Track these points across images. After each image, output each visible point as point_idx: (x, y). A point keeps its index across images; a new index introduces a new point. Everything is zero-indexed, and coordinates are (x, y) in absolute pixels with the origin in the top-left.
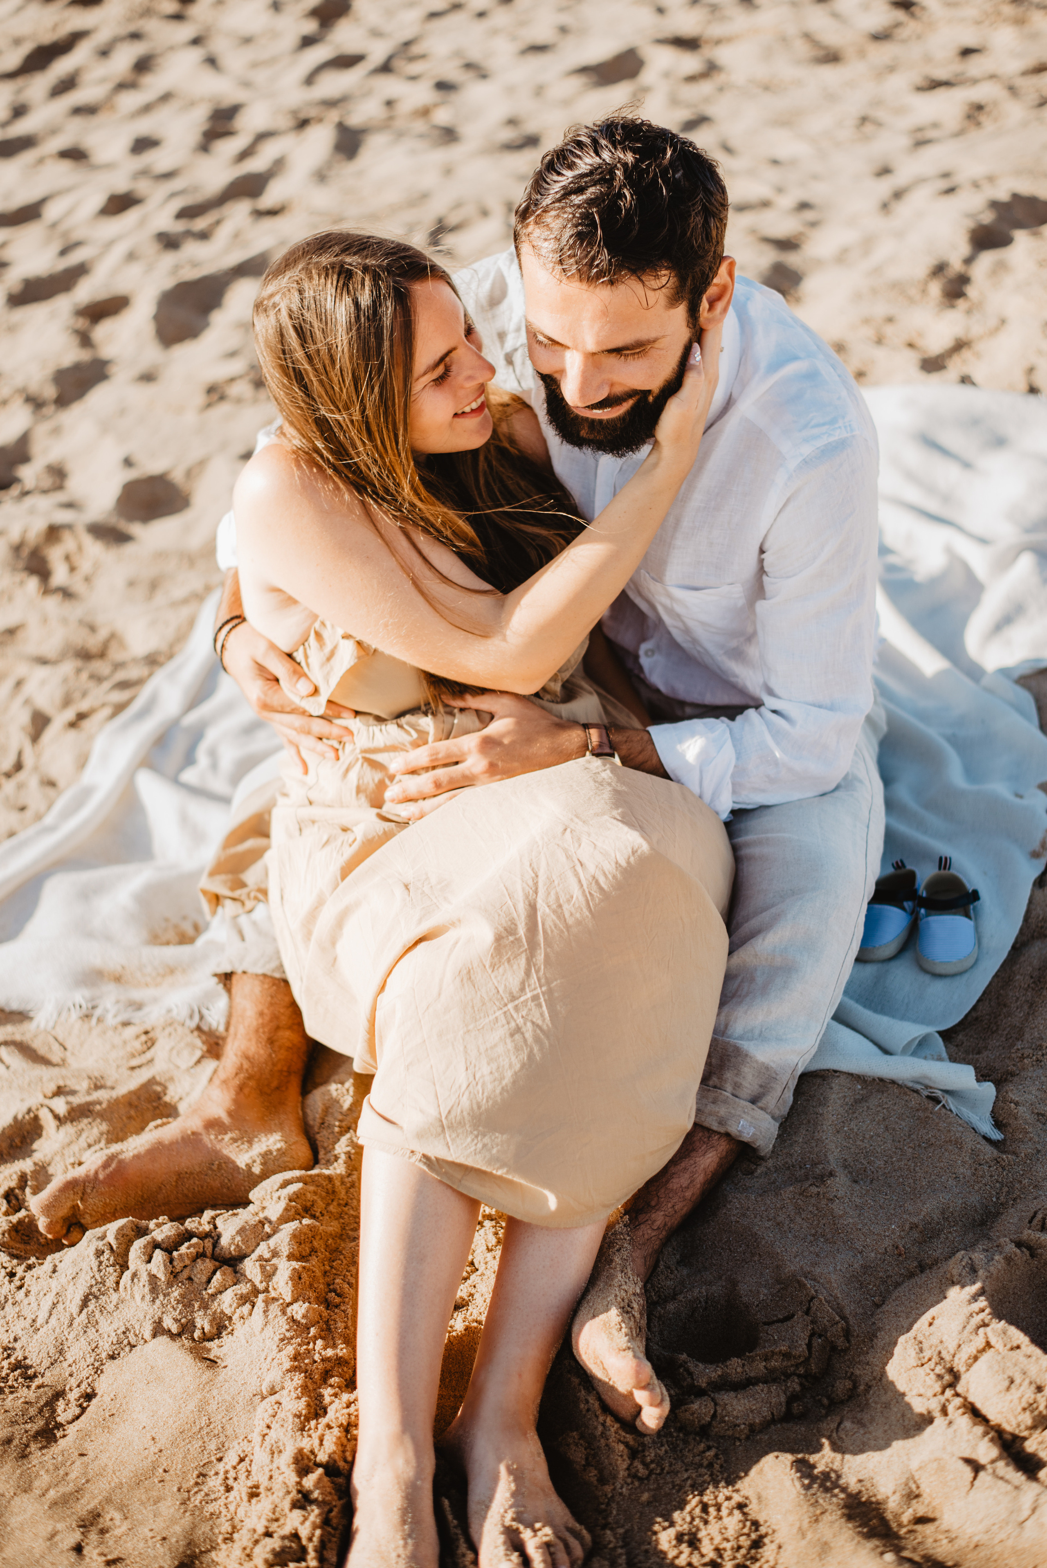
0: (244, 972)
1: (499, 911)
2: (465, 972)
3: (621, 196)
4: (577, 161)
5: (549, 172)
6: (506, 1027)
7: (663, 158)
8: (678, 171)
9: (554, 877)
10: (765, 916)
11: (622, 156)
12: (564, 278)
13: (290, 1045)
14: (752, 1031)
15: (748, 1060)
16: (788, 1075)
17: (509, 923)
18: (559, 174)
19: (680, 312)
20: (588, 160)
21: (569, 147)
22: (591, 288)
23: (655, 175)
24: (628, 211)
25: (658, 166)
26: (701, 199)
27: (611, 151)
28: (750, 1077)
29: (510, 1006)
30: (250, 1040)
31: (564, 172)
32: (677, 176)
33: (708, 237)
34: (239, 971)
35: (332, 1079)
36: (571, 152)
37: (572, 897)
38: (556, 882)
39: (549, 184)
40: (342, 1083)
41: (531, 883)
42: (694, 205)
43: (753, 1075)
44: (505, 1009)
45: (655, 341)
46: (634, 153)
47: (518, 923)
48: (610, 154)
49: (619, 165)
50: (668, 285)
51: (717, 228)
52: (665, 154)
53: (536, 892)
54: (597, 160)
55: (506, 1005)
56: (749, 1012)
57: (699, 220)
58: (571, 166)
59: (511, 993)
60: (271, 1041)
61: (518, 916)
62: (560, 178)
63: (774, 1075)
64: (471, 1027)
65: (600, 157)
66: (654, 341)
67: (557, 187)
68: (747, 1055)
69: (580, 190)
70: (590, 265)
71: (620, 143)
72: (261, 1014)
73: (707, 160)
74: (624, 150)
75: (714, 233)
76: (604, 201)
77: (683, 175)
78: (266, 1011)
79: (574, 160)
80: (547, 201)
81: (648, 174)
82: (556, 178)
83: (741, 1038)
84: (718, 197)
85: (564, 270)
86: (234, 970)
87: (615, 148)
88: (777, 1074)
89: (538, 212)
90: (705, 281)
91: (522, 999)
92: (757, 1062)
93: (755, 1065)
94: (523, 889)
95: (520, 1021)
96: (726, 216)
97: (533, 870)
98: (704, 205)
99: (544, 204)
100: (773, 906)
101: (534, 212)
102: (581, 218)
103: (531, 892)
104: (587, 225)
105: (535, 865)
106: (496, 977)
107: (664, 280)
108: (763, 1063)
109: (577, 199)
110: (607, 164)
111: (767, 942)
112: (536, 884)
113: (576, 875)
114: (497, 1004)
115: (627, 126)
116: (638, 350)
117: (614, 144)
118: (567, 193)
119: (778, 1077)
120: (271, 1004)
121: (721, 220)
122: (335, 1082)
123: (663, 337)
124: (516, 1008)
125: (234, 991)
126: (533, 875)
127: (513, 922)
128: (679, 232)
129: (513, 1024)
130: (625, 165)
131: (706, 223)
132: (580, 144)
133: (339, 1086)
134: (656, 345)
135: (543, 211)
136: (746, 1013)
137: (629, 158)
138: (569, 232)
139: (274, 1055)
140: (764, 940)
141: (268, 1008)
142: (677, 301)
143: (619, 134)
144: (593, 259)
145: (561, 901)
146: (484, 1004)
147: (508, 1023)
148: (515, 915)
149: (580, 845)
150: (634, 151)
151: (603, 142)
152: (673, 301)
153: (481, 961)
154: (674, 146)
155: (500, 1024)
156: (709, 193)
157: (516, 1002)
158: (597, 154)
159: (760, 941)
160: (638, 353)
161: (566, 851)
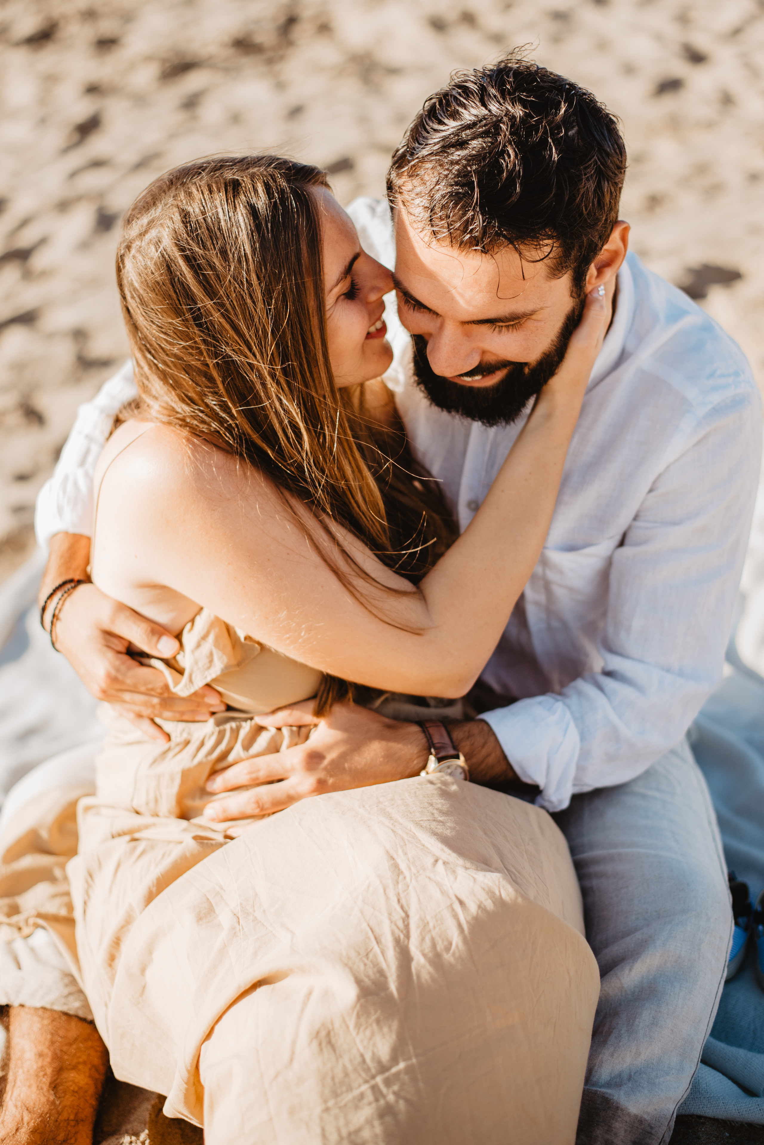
0: (22, 1006)
1: (365, 959)
2: (323, 1033)
3: (503, 152)
4: (461, 110)
5: (430, 119)
6: (374, 1105)
7: (556, 114)
8: (573, 128)
9: (428, 918)
10: (629, 942)
11: (510, 108)
12: (434, 242)
13: (76, 1089)
14: (620, 1075)
15: (620, 1113)
16: (664, 1128)
17: (378, 975)
18: (441, 123)
19: (565, 281)
20: (474, 111)
21: (454, 93)
22: (464, 253)
23: (545, 132)
24: (510, 173)
25: (550, 123)
26: (595, 161)
27: (499, 102)
28: (622, 1133)
29: (379, 1079)
30: (30, 1086)
31: (446, 121)
32: (570, 133)
33: (601, 204)
34: (15, 1003)
35: (124, 1128)
36: (456, 99)
37: (451, 944)
38: (431, 925)
39: (428, 133)
40: (137, 1135)
41: (401, 924)
42: (586, 168)
43: (626, 1131)
44: (373, 1082)
45: (533, 313)
46: (525, 107)
47: (388, 974)
48: (497, 105)
49: (505, 119)
50: (551, 256)
51: (611, 193)
52: (558, 108)
53: (408, 936)
54: (485, 112)
55: (373, 1077)
56: (616, 1055)
57: (591, 185)
58: (455, 115)
59: (380, 1062)
60: (54, 1086)
61: (388, 966)
62: (441, 127)
63: (648, 1129)
64: (331, 1103)
65: (486, 108)
66: (531, 315)
67: (436, 138)
68: (617, 1108)
69: (462, 144)
70: (465, 229)
71: (510, 94)
72: (41, 1055)
73: (607, 115)
74: (513, 102)
75: (607, 199)
76: (484, 159)
77: (578, 133)
78: (46, 1051)
79: (457, 108)
80: (425, 152)
81: (537, 132)
82: (436, 126)
83: (609, 1084)
84: (615, 159)
85: (434, 233)
86: (9, 1003)
87: (504, 99)
88: (651, 1128)
89: (413, 163)
90: (593, 249)
91: (394, 1070)
92: (629, 1114)
93: (627, 1118)
94: (393, 933)
95: (391, 1098)
96: (623, 180)
97: (402, 907)
98: (598, 168)
99: (420, 155)
100: (636, 930)
101: (409, 162)
102: (458, 176)
103: (402, 936)
104: (462, 186)
105: (403, 901)
106: (362, 1041)
107: (547, 249)
108: (636, 1116)
109: (458, 154)
110: (492, 115)
111: (634, 971)
112: (407, 926)
113: (455, 916)
114: (363, 1075)
115: (522, 73)
116: (512, 323)
117: (503, 93)
118: (447, 146)
119: (653, 1131)
120: (52, 1042)
121: (616, 184)
122: (127, 1132)
123: (542, 309)
124: (388, 1082)
125: (12, 1028)
126: (403, 915)
127: (381, 973)
128: (567, 198)
129: (382, 1102)
130: (513, 118)
131: (599, 187)
132: (466, 91)
133: (134, 1138)
134: (534, 317)
135: (420, 162)
136: (612, 1055)
137: (518, 111)
138: (443, 189)
139: (58, 1102)
140: (630, 970)
141: (49, 1048)
142: (560, 272)
143: (510, 83)
144: (467, 223)
145: (438, 948)
146: (347, 1075)
147: (377, 1100)
148: (384, 966)
149: (456, 878)
150: (524, 104)
151: (493, 91)
152: (555, 271)
153: (344, 1021)
154: (569, 100)
155: (365, 1101)
156: (604, 154)
157: (387, 1074)
158: (484, 105)
159: (627, 971)
160: (513, 325)
161: (438, 884)
